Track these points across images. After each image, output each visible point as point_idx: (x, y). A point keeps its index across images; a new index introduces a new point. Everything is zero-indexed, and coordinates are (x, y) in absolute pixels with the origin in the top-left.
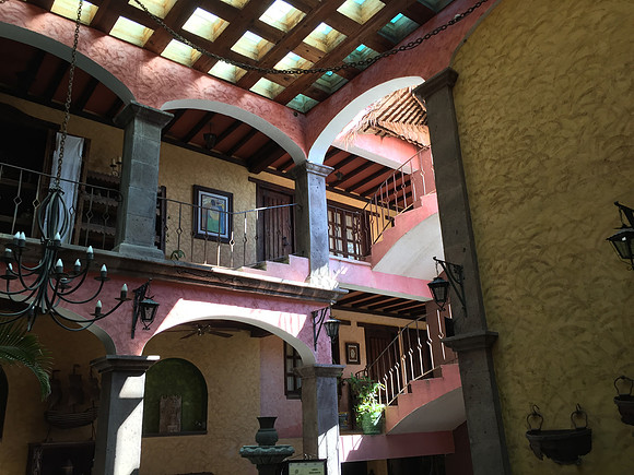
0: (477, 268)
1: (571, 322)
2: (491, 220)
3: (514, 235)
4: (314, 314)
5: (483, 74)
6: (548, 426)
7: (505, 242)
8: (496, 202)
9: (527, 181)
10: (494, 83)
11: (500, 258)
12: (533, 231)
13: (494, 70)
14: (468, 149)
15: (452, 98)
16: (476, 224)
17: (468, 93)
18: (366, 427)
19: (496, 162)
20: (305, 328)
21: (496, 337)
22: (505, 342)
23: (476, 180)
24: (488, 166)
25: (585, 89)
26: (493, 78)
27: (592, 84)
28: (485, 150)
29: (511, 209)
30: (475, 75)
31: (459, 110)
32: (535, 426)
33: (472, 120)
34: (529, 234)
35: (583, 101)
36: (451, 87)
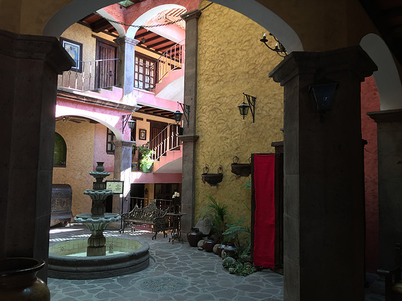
0: (196, 108)
1: (224, 135)
2: (204, 87)
3: (212, 96)
4: (123, 117)
5: (212, 16)
6: (210, 172)
7: (208, 98)
8: (207, 80)
9: (220, 74)
10: (215, 23)
11: (205, 105)
12: (218, 96)
13: (216, 17)
14: (200, 52)
15: (197, 25)
16: (198, 88)
17: (205, 24)
18: (144, 169)
19: (210, 62)
20: (119, 123)
21: (198, 137)
22: (201, 140)
23: (202, 68)
24: (207, 62)
25: (247, 39)
26: (215, 20)
27: (250, 37)
28: (207, 55)
29: (212, 84)
30: (209, 16)
31: (199, 31)
32: (206, 172)
33: (204, 38)
34: (217, 97)
35: (246, 44)
36: (198, 19)
